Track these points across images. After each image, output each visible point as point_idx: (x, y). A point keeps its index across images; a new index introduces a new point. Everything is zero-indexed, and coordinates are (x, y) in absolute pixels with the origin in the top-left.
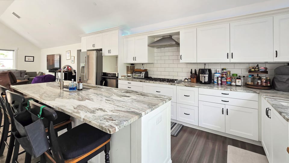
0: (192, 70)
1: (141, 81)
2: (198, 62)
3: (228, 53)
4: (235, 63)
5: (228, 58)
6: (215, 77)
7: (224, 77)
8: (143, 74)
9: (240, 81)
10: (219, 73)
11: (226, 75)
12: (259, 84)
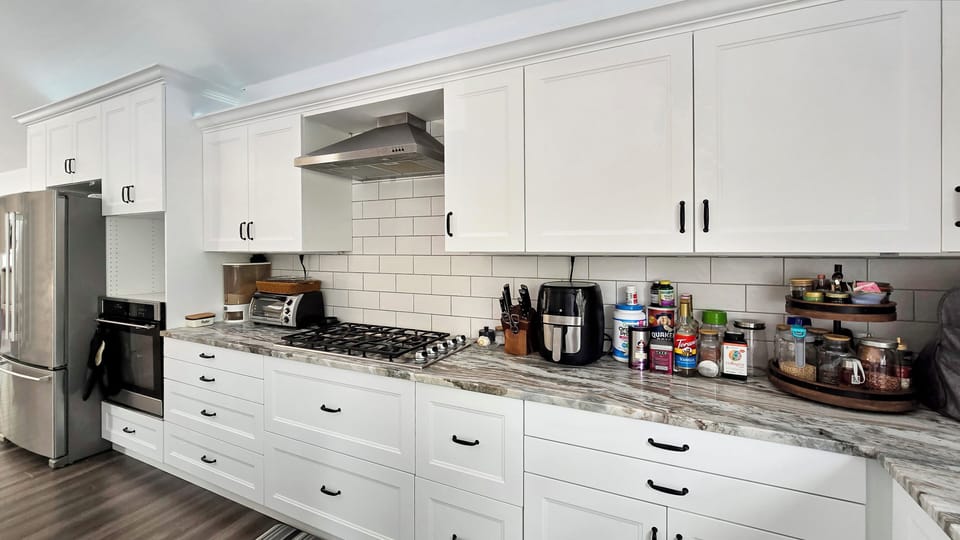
0: (507, 288)
1: (254, 350)
2: (530, 250)
3: (682, 204)
4: (717, 257)
5: (682, 231)
6: (619, 324)
7: (660, 328)
8: (292, 307)
9: (744, 356)
10: (636, 308)
11: (670, 315)
12: (855, 380)
